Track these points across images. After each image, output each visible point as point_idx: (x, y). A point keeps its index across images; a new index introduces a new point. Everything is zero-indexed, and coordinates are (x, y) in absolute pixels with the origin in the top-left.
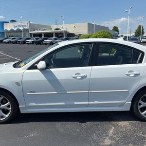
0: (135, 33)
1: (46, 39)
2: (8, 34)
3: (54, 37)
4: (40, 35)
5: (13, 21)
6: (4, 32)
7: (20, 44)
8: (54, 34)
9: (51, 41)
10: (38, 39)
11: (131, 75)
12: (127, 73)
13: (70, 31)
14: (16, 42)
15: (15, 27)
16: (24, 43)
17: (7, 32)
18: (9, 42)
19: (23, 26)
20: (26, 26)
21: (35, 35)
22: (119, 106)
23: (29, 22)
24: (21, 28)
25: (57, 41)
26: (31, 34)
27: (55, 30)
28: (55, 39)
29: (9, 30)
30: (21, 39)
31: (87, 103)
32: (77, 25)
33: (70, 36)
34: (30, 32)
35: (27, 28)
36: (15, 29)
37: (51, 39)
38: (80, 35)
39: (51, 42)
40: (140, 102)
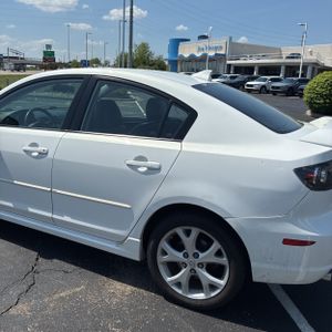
2: (183, 65)
6: (176, 61)
9: (263, 83)
11: (140, 169)
12: (132, 162)
15: (199, 49)
19: (216, 48)
20: (221, 48)
23: (231, 39)
24: (211, 54)
26: (230, 65)
29: (186, 55)
31: (50, 215)
34: (228, 62)
35: (222, 52)
36: (198, 55)
39: (264, 86)
40: (164, 244)
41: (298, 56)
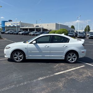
0: (85, 30)
1: (30, 32)
2: (7, 28)
3: (35, 31)
4: (26, 29)
5: (10, 21)
6: (5, 27)
7: (15, 34)
8: (35, 29)
10: (25, 32)
11: (64, 47)
13: (45, 28)
14: (12, 33)
15: (12, 24)
16: (17, 34)
17: (7, 27)
18: (8, 33)
20: (18, 24)
21: (24, 29)
22: (61, 58)
23: (20, 21)
24: (16, 25)
25: (37, 33)
26: (21, 28)
27: (36, 27)
28: (36, 32)
29: (8, 26)
30: (15, 31)
32: (49, 24)
33: (45, 31)
36: (12, 26)
37: (34, 32)
38: (51, 30)
39: (34, 34)
40: (68, 56)
41: (38, 26)
